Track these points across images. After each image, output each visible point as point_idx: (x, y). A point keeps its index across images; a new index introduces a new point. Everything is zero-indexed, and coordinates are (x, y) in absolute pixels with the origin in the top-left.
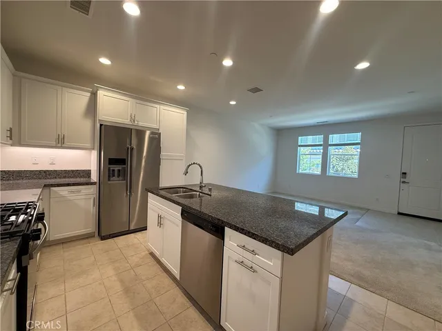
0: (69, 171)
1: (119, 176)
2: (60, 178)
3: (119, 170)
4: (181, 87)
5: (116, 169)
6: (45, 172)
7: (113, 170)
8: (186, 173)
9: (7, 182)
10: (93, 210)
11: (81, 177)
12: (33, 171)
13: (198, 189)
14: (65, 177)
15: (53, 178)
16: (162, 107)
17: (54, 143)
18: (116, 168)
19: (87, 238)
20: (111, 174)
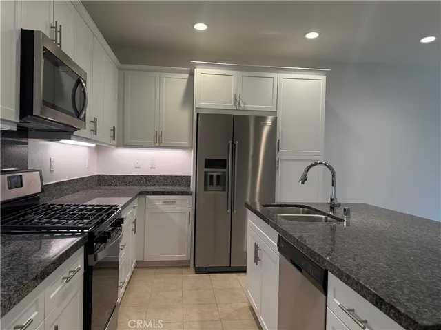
0: (168, 176)
1: (218, 184)
2: (159, 186)
3: (218, 176)
4: (312, 35)
5: (215, 174)
6: (146, 177)
7: (212, 176)
8: (304, 180)
9: (114, 188)
10: (188, 229)
11: (180, 185)
12: (135, 176)
13: (327, 210)
14: (164, 185)
15: (153, 186)
16: (282, 75)
17: (151, 142)
18: (215, 172)
19: (182, 267)
20: (208, 181)
